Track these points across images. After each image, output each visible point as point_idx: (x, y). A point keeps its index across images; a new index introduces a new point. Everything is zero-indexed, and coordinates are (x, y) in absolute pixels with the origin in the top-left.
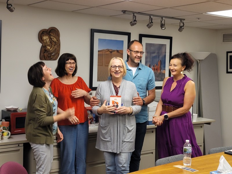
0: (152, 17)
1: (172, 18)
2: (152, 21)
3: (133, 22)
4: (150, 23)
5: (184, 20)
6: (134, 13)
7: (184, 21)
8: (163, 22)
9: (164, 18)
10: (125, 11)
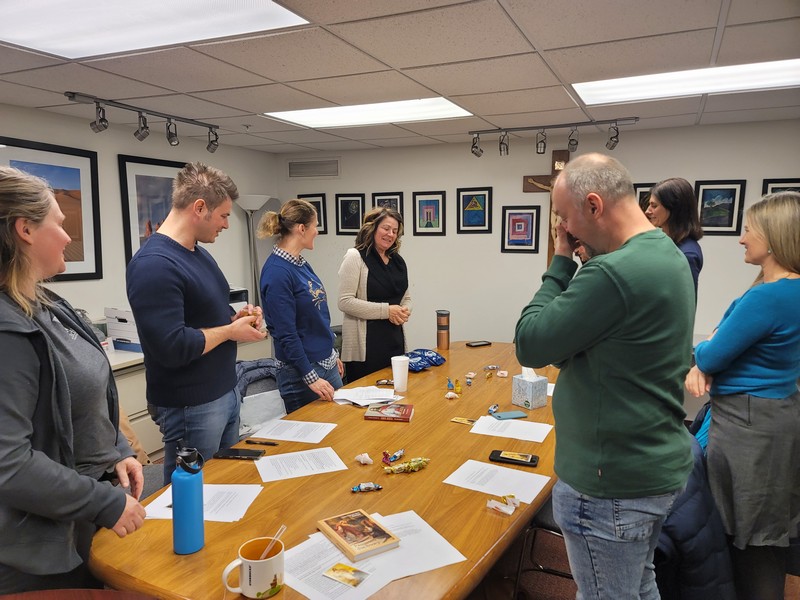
0: (144, 114)
1: (192, 121)
2: (145, 123)
3: (98, 123)
4: (143, 128)
5: (217, 127)
6: (97, 101)
7: (217, 131)
8: (172, 130)
9: (173, 121)
10: (74, 94)
